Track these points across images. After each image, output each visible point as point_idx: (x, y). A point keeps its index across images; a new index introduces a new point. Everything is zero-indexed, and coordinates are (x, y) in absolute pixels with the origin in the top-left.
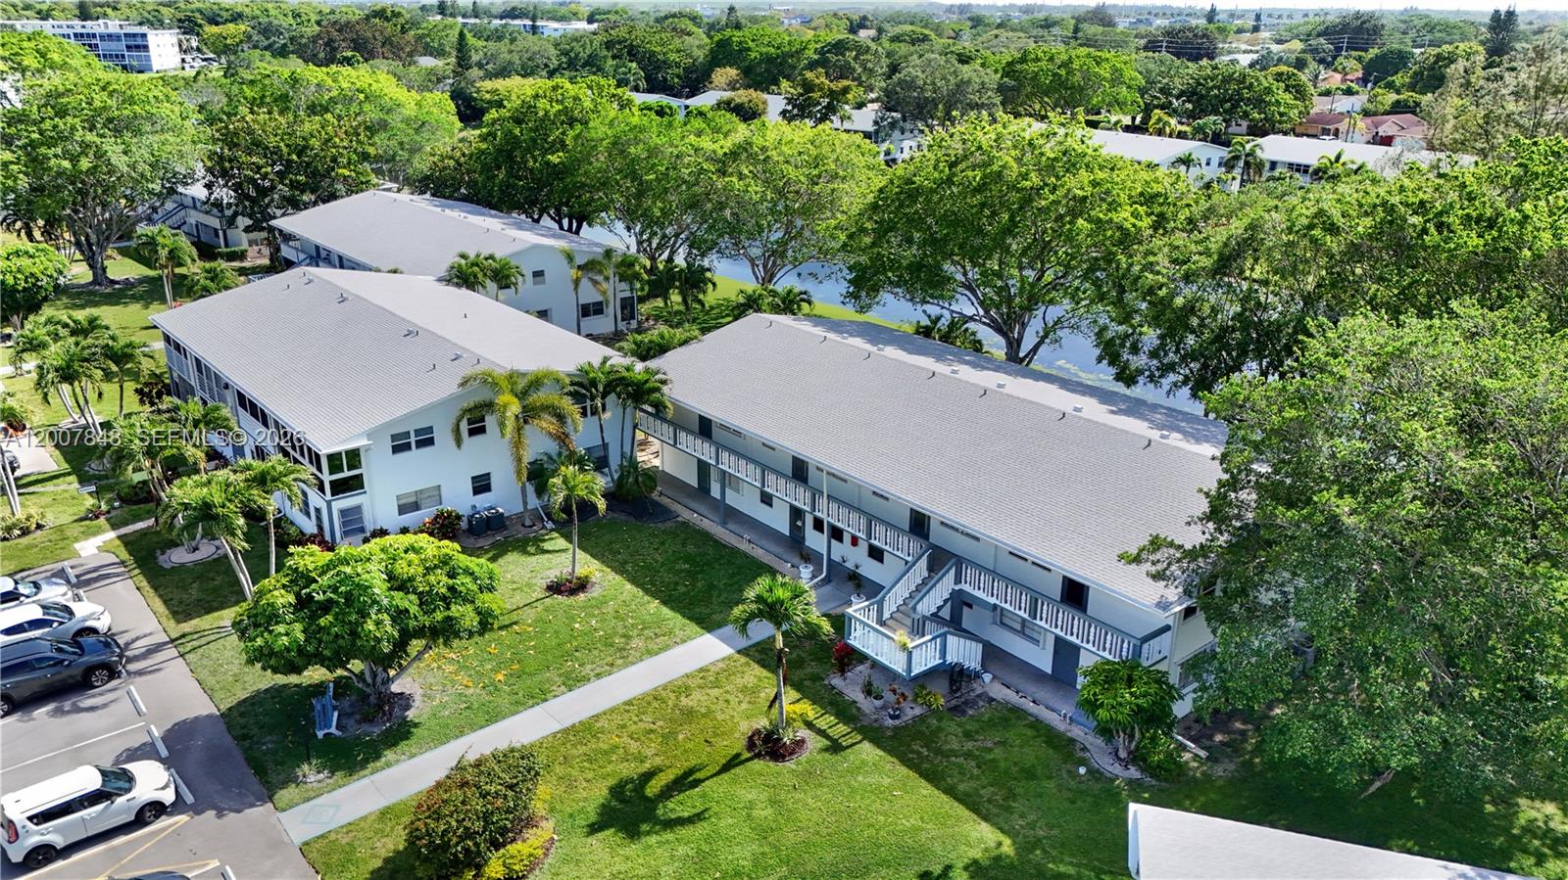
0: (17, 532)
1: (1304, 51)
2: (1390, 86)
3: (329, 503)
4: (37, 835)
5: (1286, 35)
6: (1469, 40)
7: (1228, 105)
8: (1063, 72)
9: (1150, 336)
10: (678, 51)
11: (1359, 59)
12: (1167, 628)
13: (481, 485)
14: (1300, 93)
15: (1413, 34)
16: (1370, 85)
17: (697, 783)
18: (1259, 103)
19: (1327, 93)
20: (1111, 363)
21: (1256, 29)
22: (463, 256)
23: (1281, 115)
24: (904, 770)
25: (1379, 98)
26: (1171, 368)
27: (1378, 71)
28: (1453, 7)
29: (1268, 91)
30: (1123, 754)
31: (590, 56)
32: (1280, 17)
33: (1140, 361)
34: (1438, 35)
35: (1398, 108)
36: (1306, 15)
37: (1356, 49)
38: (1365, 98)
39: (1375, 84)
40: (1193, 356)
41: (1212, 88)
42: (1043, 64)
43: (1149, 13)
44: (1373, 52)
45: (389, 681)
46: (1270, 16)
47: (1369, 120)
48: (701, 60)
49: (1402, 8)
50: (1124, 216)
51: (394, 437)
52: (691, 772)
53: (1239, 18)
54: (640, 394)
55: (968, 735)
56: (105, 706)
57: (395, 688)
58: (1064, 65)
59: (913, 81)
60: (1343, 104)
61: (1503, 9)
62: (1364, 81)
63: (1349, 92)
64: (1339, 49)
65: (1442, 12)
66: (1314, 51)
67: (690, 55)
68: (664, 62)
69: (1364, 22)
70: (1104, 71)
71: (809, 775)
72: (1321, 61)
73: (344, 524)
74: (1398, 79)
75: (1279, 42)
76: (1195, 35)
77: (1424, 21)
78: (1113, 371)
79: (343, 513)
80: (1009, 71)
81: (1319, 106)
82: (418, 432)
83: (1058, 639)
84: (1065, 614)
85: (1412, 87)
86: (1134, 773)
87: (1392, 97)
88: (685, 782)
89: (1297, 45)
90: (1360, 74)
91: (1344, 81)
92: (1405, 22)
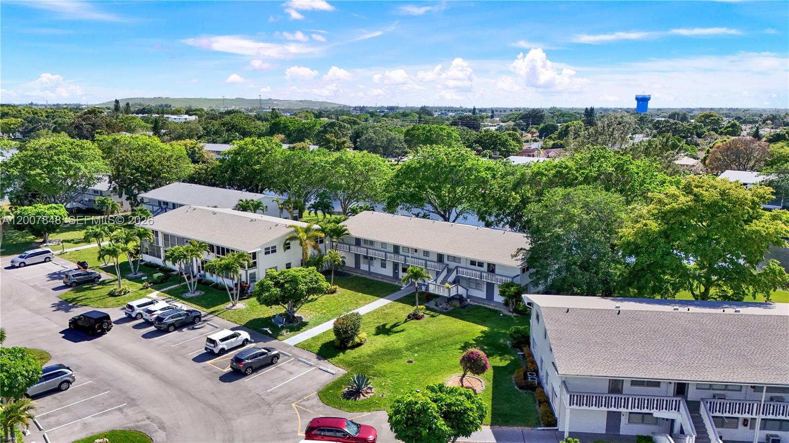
0: (123, 293)
1: (515, 125)
2: (550, 138)
3: (247, 271)
4: (222, 345)
5: (505, 119)
6: (578, 120)
7: (493, 146)
8: (429, 134)
9: (495, 211)
10: (255, 127)
11: (537, 128)
12: (519, 275)
13: (288, 266)
14: (518, 141)
15: (556, 118)
16: (543, 138)
17: (399, 325)
18: (504, 144)
19: (527, 141)
20: (483, 221)
21: (492, 117)
22: (241, 200)
23: (512, 149)
24: (454, 319)
25: (547, 143)
26: (502, 220)
27: (545, 132)
28: (571, 107)
29: (507, 140)
30: (511, 310)
31: (216, 130)
32: (501, 111)
33: (492, 219)
34: (566, 118)
35: (554, 146)
36: (511, 111)
37: (535, 124)
38: (542, 143)
39: (545, 137)
40: (509, 215)
41: (487, 140)
42: (421, 131)
43: (446, 110)
44: (542, 125)
45: (294, 312)
46: (496, 111)
47: (545, 151)
48: (264, 131)
49: (550, 107)
50: (483, 174)
51: (266, 249)
52: (397, 323)
53: (484, 112)
54: (338, 233)
55: (468, 311)
56: (202, 327)
57: (296, 315)
58: (429, 131)
59: (371, 138)
60: (534, 145)
61: (589, 107)
62: (540, 137)
63: (535, 141)
64: (528, 125)
65: (566, 109)
66: (518, 125)
67: (260, 129)
68: (249, 132)
69: (537, 113)
70: (444, 133)
71: (428, 322)
72: (522, 130)
73: (251, 278)
74: (553, 136)
75: (503, 122)
76: (471, 119)
77: (560, 113)
78: (484, 223)
79: (250, 274)
80: (407, 133)
81: (525, 146)
82: (272, 247)
83: (487, 283)
84: (490, 275)
85: (559, 138)
86: (515, 314)
87: (552, 142)
88: (395, 325)
89: (511, 123)
90: (538, 134)
91: (532, 137)
92: (552, 113)
